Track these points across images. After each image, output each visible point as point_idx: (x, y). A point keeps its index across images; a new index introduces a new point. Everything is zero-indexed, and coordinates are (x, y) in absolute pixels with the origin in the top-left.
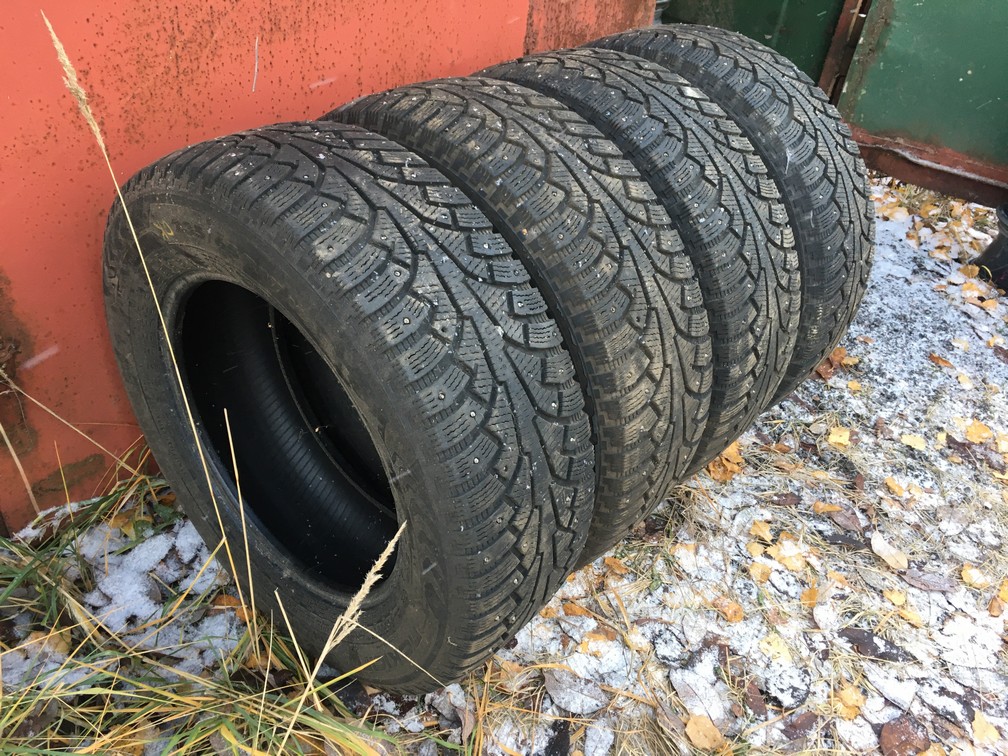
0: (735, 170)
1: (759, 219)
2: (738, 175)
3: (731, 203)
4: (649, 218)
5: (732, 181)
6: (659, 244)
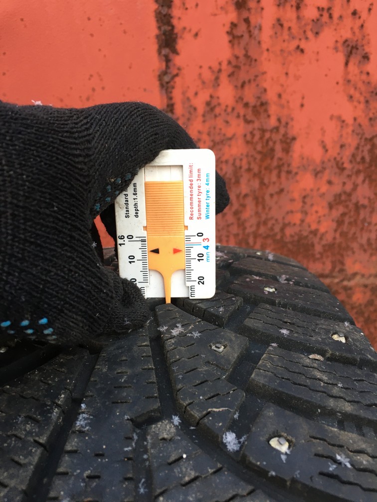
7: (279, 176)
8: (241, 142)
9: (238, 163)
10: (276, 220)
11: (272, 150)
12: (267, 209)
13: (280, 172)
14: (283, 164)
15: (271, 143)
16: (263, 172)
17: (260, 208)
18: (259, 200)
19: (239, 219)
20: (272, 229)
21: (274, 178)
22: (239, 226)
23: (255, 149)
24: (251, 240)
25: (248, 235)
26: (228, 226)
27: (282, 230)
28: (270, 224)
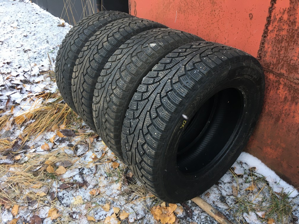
0: (124, 62)
1: (114, 76)
2: (123, 63)
3: (113, 65)
4: (99, 49)
5: (120, 63)
6: (95, 55)
7: (294, 44)
8: (286, 31)
9: (283, 37)
10: (289, 57)
11: (294, 36)
12: (288, 53)
13: (294, 43)
14: (296, 41)
15: (294, 34)
16: (290, 41)
17: (286, 52)
18: (286, 50)
19: (279, 53)
20: (287, 59)
21: (292, 44)
22: (279, 55)
23: (289, 34)
24: (281, 61)
25: (280, 59)
26: (276, 54)
27: (290, 60)
28: (287, 58)
